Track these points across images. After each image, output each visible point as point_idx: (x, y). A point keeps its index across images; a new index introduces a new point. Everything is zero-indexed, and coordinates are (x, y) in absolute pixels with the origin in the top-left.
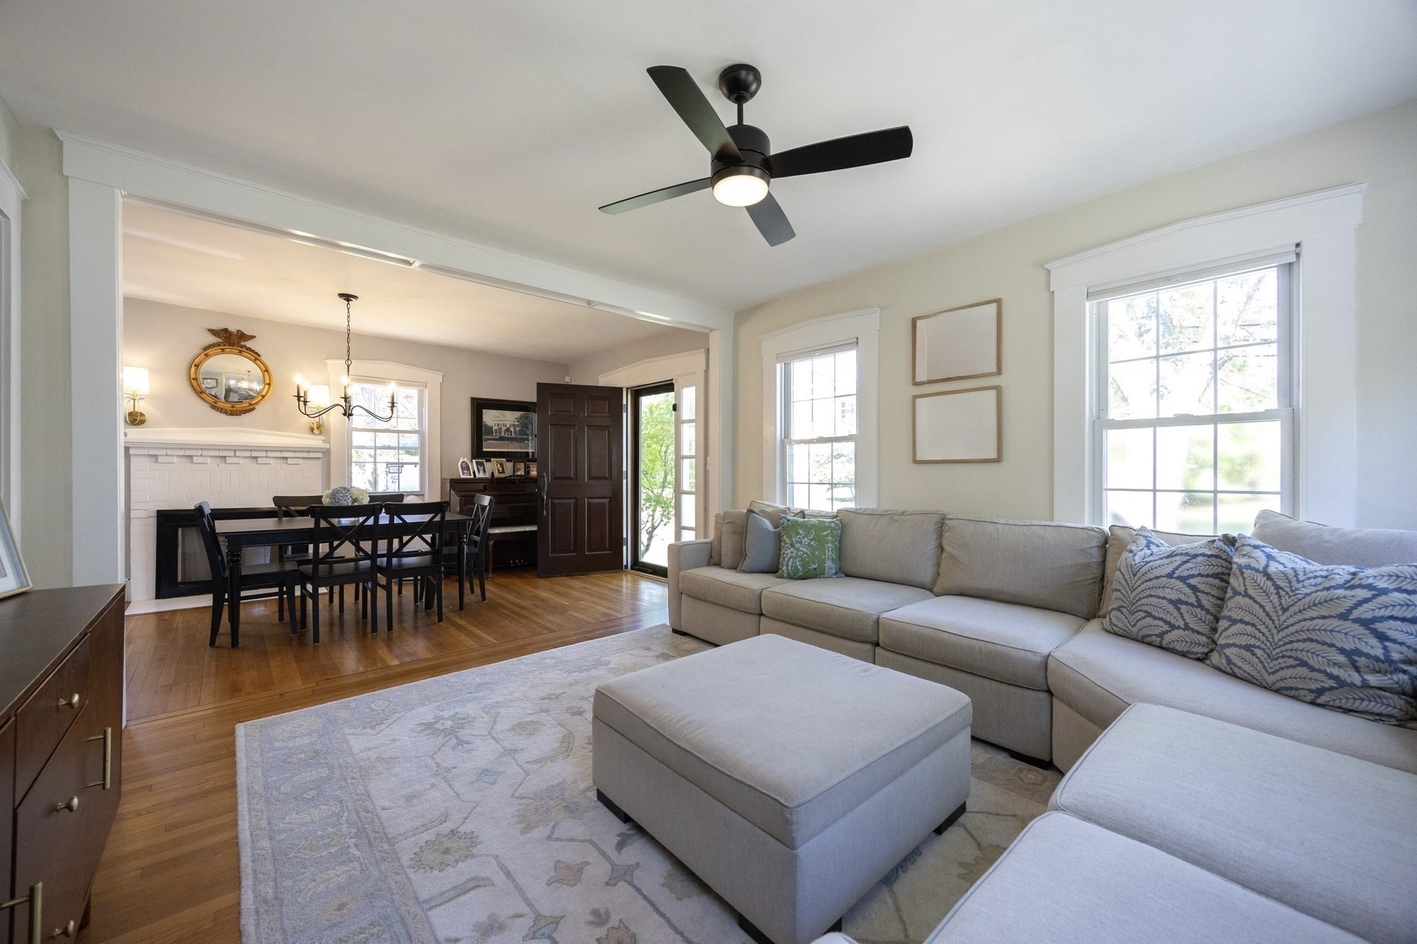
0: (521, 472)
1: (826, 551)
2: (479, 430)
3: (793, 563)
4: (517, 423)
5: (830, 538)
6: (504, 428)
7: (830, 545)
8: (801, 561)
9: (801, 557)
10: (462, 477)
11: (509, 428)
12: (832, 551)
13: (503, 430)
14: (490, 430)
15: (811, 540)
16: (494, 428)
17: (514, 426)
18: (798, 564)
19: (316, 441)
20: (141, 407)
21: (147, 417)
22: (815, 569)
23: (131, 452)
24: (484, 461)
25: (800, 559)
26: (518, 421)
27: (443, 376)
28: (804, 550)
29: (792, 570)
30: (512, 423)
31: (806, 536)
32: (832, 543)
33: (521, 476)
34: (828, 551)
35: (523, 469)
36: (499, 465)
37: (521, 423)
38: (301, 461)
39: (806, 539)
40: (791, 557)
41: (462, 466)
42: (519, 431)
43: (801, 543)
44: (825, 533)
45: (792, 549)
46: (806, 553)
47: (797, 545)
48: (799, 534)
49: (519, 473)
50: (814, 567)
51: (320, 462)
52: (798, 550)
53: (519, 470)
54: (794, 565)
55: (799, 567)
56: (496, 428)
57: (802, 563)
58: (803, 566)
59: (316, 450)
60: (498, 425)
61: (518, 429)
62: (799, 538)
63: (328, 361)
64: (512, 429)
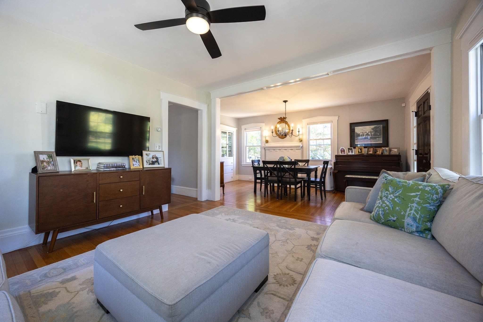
0: (371, 152)
1: (408, 209)
2: (353, 136)
3: (377, 211)
4: (372, 131)
5: (417, 199)
6: (365, 134)
7: (415, 205)
8: (383, 211)
9: (384, 208)
10: (341, 154)
11: (368, 133)
12: (415, 211)
13: (365, 135)
14: (359, 135)
15: (396, 197)
16: (360, 134)
17: (371, 132)
18: (380, 212)
19: (300, 144)
20: (267, 139)
21: (269, 141)
22: (394, 221)
23: (266, 149)
24: (353, 148)
25: (383, 209)
26: (373, 130)
27: (338, 117)
28: (388, 203)
29: (376, 216)
30: (370, 131)
31: (393, 193)
32: (418, 203)
33: (371, 154)
34: (411, 210)
35: (372, 151)
36: (359, 150)
37: (374, 131)
38: (296, 150)
39: (392, 195)
40: (378, 206)
41: (341, 150)
42: (373, 134)
43: (387, 197)
44: (412, 194)
45: (380, 200)
46: (387, 206)
47: (384, 199)
48: (388, 191)
49: (370, 153)
50: (393, 218)
51: (301, 150)
52: (383, 202)
53: (370, 151)
54: (378, 213)
55: (381, 215)
56: (362, 134)
57: (383, 213)
58: (383, 215)
59: (299, 147)
60: (362, 133)
61: (373, 133)
62: (387, 194)
63: (303, 120)
64: (369, 134)
